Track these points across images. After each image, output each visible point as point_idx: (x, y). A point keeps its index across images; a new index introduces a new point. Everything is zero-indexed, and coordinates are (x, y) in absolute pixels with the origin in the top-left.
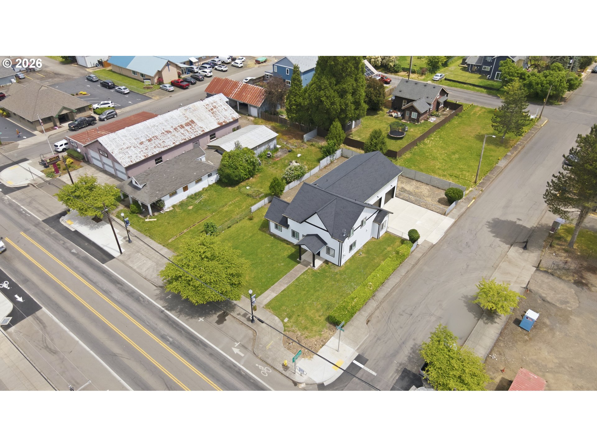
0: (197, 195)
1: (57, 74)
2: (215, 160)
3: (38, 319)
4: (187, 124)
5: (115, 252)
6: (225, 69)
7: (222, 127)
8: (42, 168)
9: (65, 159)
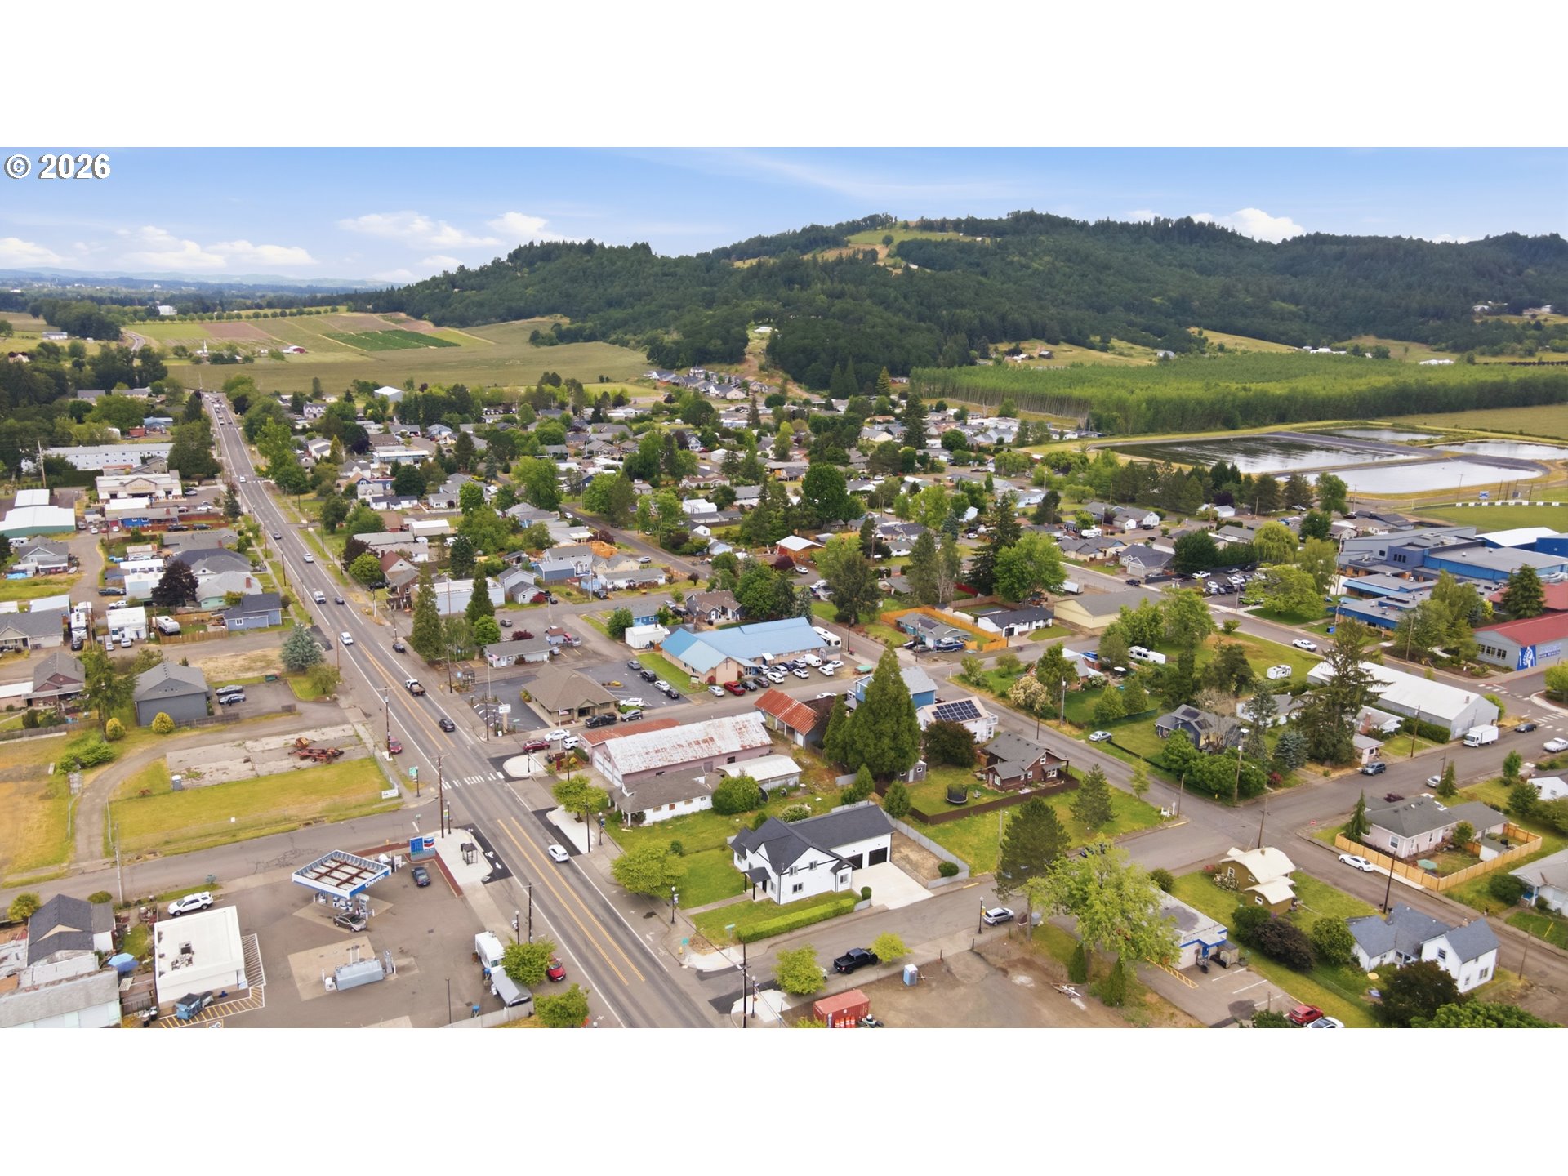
0: (683, 817)
1: (596, 654)
2: (715, 783)
3: (509, 883)
4: (705, 741)
5: (583, 849)
6: (804, 676)
7: (745, 749)
8: (546, 763)
9: (570, 757)
